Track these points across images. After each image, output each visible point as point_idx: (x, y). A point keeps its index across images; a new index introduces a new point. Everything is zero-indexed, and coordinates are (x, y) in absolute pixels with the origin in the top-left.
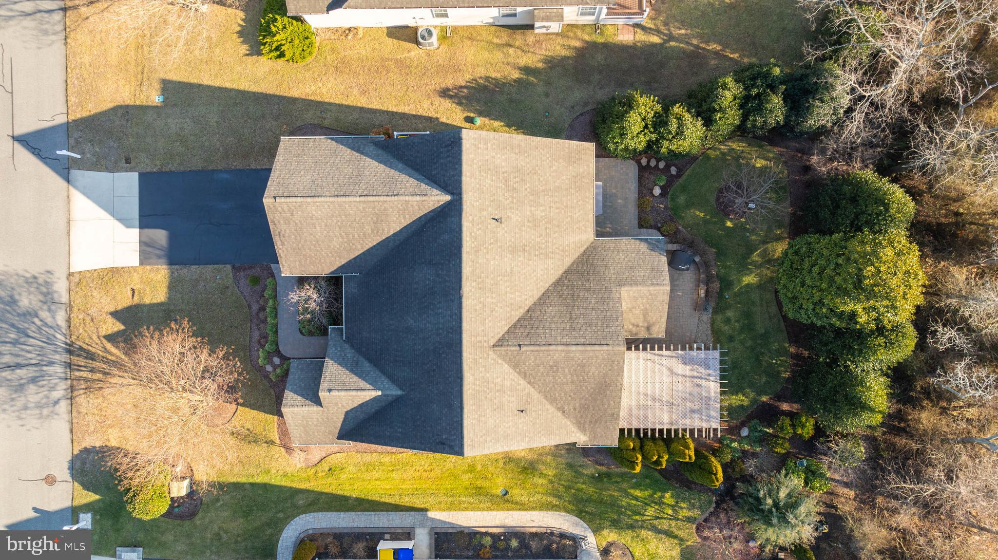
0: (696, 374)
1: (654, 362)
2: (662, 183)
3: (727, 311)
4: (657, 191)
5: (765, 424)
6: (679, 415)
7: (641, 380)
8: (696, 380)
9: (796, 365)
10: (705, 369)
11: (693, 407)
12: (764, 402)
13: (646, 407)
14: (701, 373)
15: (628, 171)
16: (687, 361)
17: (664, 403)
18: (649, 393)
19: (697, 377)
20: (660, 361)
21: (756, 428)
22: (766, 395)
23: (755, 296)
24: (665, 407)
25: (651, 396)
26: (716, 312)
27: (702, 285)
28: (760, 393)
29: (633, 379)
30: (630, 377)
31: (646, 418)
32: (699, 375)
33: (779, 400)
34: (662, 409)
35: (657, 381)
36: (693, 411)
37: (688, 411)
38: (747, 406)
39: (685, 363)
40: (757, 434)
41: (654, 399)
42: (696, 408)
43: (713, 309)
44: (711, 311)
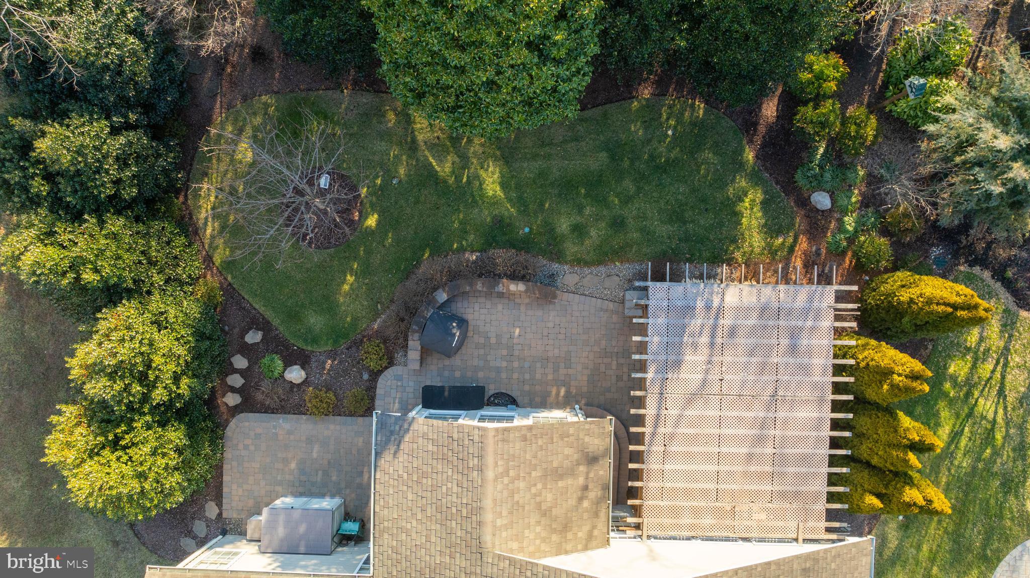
0: (704, 340)
1: (672, 436)
2: (279, 363)
3: (558, 230)
4: (295, 374)
5: (804, 155)
6: (799, 384)
7: (713, 468)
8: (719, 340)
9: (680, 86)
10: (693, 316)
11: (782, 349)
12: (757, 157)
13: (779, 459)
14: (703, 326)
15: (252, 433)
16: (672, 358)
17: (771, 415)
18: (744, 450)
19: (713, 336)
20: (670, 422)
21: (815, 176)
22: (742, 150)
23: (529, 169)
24: (781, 414)
25: (753, 446)
26: (558, 256)
27: (500, 288)
28: (738, 165)
29: (712, 486)
30: (705, 493)
31: (804, 459)
32: (707, 332)
33: (755, 124)
34: (786, 421)
35: (716, 431)
36: (793, 349)
37: (791, 360)
38: (765, 193)
39: (678, 364)
40: (828, 176)
41: (760, 440)
42: (785, 342)
43: (552, 260)
44: (556, 266)
